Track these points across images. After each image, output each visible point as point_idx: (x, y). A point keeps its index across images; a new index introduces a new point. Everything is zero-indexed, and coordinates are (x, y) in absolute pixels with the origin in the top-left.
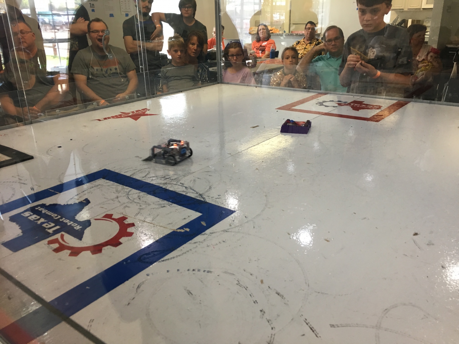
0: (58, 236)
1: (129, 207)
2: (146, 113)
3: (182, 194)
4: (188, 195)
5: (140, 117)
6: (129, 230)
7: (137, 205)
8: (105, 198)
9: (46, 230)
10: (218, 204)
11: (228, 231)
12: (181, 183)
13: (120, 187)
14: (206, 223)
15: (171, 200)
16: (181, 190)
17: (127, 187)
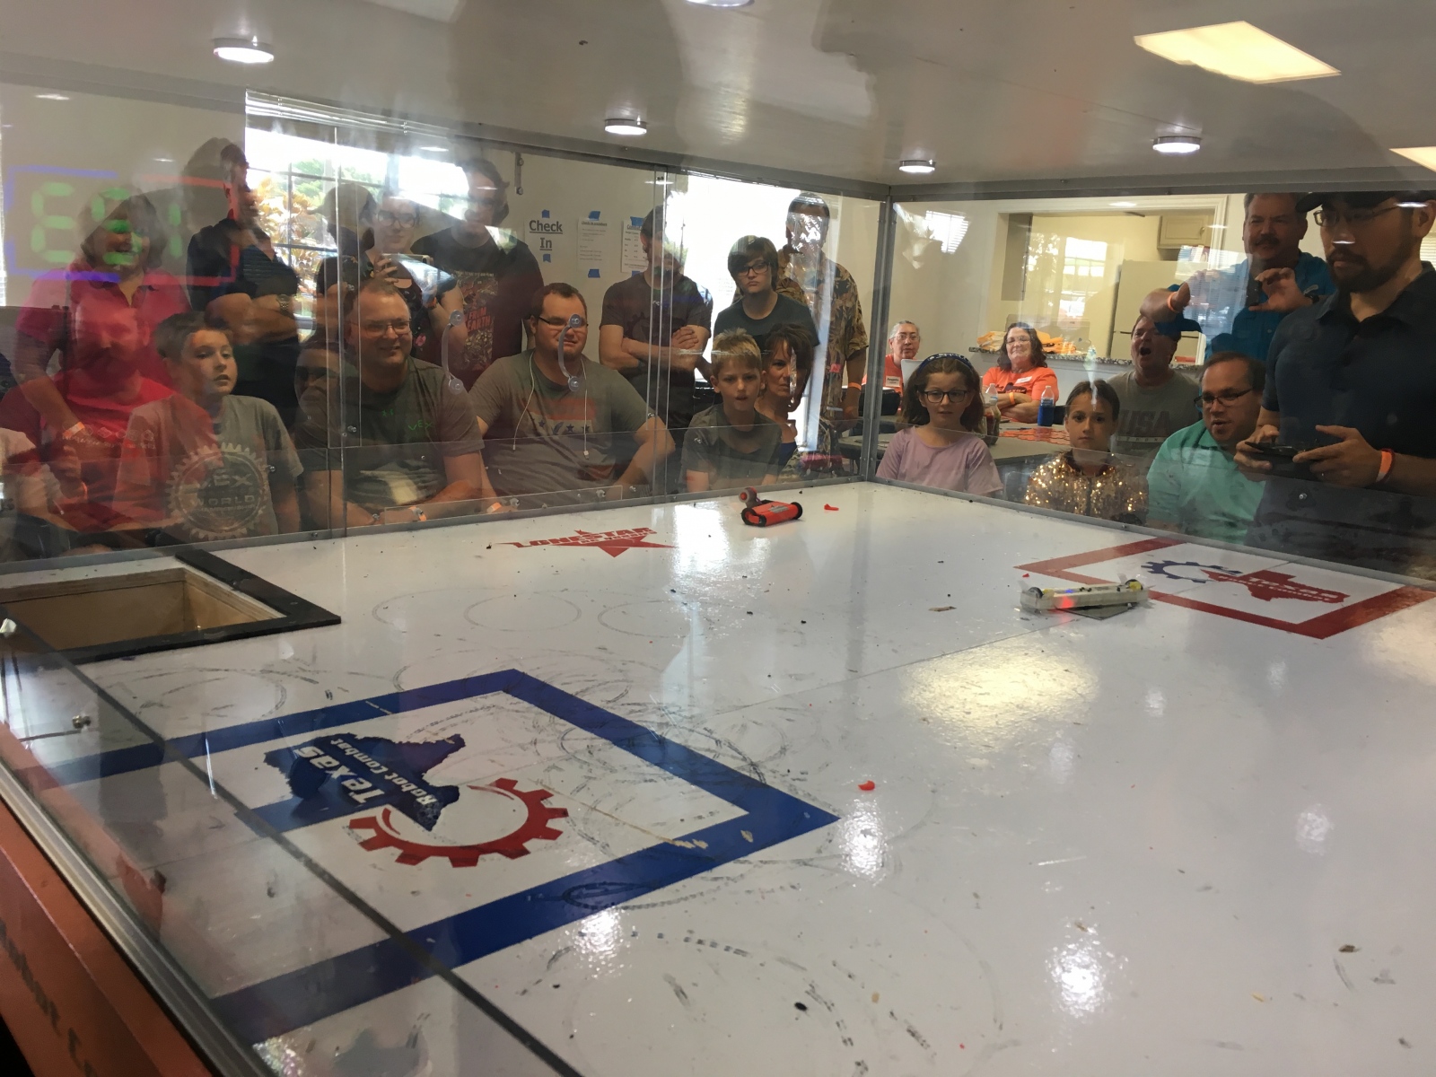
0: (377, 812)
1: (561, 770)
2: (643, 540)
3: (702, 757)
4: (721, 760)
5: (626, 549)
6: (553, 824)
7: (581, 767)
8: (503, 739)
9: (351, 794)
10: (797, 793)
11: (810, 863)
12: (705, 729)
13: (545, 717)
14: (754, 837)
15: (671, 768)
16: (702, 747)
17: (562, 721)
